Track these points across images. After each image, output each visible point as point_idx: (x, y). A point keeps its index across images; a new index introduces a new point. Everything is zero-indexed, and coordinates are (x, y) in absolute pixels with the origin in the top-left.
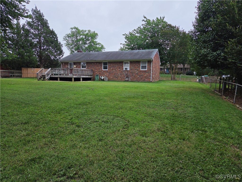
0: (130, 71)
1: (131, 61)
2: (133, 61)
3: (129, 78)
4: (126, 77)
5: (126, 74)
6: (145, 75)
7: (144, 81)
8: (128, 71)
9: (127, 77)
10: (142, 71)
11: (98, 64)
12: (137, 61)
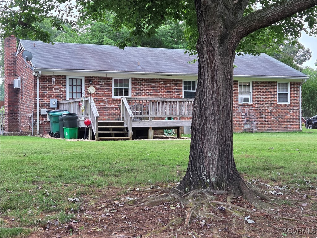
0: (256, 106)
1: (257, 80)
2: (260, 82)
3: (252, 123)
4: (245, 121)
5: (246, 114)
6: (288, 116)
7: (286, 130)
8: (250, 105)
9: (248, 121)
10: (282, 106)
11: (169, 85)
12: (269, 82)
